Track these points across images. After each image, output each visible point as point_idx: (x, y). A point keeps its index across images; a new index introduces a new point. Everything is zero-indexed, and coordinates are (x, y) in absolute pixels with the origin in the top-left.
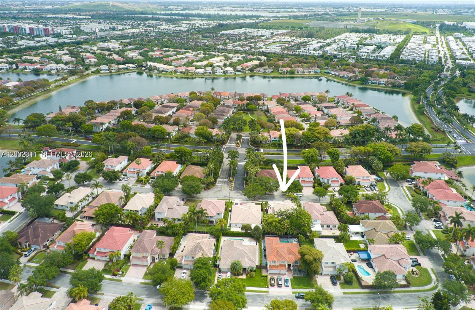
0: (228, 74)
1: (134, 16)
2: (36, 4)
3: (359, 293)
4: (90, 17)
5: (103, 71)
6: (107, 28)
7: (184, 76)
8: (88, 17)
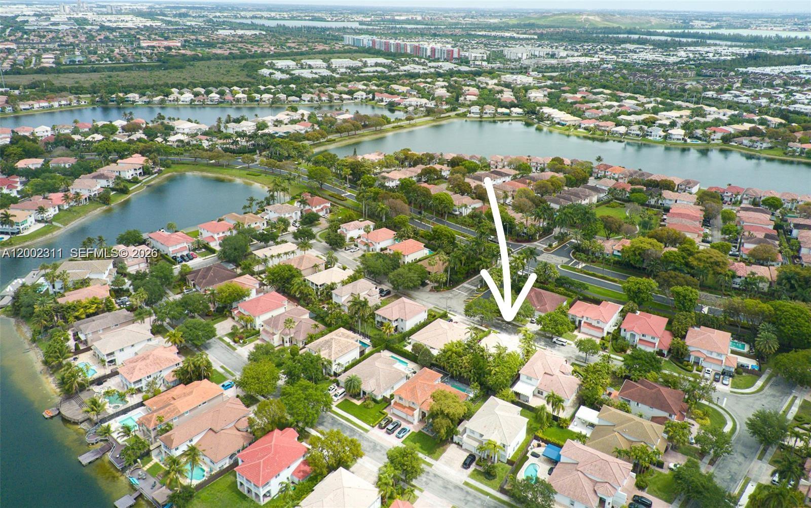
0: (672, 141)
1: (608, 37)
2: (482, 15)
3: (487, 494)
4: (536, 37)
5: (472, 115)
6: (542, 54)
7: (589, 134)
8: (532, 36)
